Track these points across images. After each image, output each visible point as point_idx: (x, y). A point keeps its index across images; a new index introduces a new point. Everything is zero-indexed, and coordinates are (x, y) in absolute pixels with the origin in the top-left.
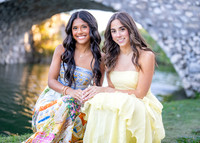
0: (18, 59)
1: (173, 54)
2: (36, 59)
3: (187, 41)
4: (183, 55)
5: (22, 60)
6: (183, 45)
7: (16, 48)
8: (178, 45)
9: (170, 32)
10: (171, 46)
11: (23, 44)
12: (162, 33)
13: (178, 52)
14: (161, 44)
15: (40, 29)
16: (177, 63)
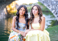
0: (3, 17)
1: (52, 10)
2: (9, 16)
3: (56, 5)
4: (56, 10)
5: (5, 17)
6: (55, 7)
7: (2, 14)
8: (54, 7)
9: (50, 3)
10: (51, 8)
11: (4, 12)
12: (48, 4)
13: (54, 9)
14: (48, 7)
15: (9, 6)
16: (54, 13)
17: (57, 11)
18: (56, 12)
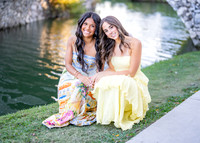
0: (37, 17)
1: (179, 7)
4: (188, 7)
5: (41, 18)
7: (34, 7)
16: (183, 16)
17: (191, 9)
18: (188, 14)
